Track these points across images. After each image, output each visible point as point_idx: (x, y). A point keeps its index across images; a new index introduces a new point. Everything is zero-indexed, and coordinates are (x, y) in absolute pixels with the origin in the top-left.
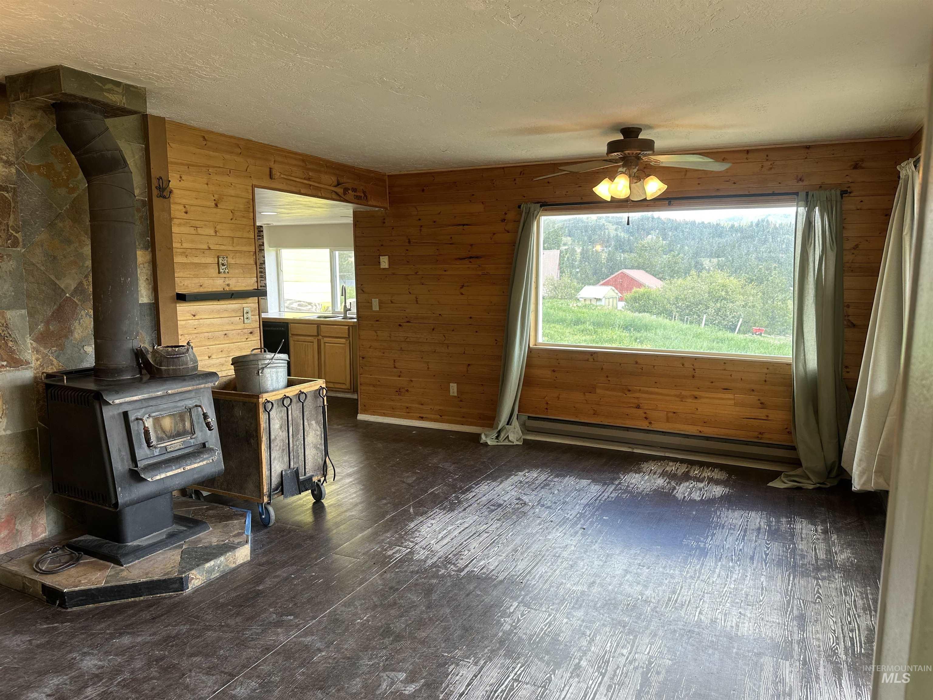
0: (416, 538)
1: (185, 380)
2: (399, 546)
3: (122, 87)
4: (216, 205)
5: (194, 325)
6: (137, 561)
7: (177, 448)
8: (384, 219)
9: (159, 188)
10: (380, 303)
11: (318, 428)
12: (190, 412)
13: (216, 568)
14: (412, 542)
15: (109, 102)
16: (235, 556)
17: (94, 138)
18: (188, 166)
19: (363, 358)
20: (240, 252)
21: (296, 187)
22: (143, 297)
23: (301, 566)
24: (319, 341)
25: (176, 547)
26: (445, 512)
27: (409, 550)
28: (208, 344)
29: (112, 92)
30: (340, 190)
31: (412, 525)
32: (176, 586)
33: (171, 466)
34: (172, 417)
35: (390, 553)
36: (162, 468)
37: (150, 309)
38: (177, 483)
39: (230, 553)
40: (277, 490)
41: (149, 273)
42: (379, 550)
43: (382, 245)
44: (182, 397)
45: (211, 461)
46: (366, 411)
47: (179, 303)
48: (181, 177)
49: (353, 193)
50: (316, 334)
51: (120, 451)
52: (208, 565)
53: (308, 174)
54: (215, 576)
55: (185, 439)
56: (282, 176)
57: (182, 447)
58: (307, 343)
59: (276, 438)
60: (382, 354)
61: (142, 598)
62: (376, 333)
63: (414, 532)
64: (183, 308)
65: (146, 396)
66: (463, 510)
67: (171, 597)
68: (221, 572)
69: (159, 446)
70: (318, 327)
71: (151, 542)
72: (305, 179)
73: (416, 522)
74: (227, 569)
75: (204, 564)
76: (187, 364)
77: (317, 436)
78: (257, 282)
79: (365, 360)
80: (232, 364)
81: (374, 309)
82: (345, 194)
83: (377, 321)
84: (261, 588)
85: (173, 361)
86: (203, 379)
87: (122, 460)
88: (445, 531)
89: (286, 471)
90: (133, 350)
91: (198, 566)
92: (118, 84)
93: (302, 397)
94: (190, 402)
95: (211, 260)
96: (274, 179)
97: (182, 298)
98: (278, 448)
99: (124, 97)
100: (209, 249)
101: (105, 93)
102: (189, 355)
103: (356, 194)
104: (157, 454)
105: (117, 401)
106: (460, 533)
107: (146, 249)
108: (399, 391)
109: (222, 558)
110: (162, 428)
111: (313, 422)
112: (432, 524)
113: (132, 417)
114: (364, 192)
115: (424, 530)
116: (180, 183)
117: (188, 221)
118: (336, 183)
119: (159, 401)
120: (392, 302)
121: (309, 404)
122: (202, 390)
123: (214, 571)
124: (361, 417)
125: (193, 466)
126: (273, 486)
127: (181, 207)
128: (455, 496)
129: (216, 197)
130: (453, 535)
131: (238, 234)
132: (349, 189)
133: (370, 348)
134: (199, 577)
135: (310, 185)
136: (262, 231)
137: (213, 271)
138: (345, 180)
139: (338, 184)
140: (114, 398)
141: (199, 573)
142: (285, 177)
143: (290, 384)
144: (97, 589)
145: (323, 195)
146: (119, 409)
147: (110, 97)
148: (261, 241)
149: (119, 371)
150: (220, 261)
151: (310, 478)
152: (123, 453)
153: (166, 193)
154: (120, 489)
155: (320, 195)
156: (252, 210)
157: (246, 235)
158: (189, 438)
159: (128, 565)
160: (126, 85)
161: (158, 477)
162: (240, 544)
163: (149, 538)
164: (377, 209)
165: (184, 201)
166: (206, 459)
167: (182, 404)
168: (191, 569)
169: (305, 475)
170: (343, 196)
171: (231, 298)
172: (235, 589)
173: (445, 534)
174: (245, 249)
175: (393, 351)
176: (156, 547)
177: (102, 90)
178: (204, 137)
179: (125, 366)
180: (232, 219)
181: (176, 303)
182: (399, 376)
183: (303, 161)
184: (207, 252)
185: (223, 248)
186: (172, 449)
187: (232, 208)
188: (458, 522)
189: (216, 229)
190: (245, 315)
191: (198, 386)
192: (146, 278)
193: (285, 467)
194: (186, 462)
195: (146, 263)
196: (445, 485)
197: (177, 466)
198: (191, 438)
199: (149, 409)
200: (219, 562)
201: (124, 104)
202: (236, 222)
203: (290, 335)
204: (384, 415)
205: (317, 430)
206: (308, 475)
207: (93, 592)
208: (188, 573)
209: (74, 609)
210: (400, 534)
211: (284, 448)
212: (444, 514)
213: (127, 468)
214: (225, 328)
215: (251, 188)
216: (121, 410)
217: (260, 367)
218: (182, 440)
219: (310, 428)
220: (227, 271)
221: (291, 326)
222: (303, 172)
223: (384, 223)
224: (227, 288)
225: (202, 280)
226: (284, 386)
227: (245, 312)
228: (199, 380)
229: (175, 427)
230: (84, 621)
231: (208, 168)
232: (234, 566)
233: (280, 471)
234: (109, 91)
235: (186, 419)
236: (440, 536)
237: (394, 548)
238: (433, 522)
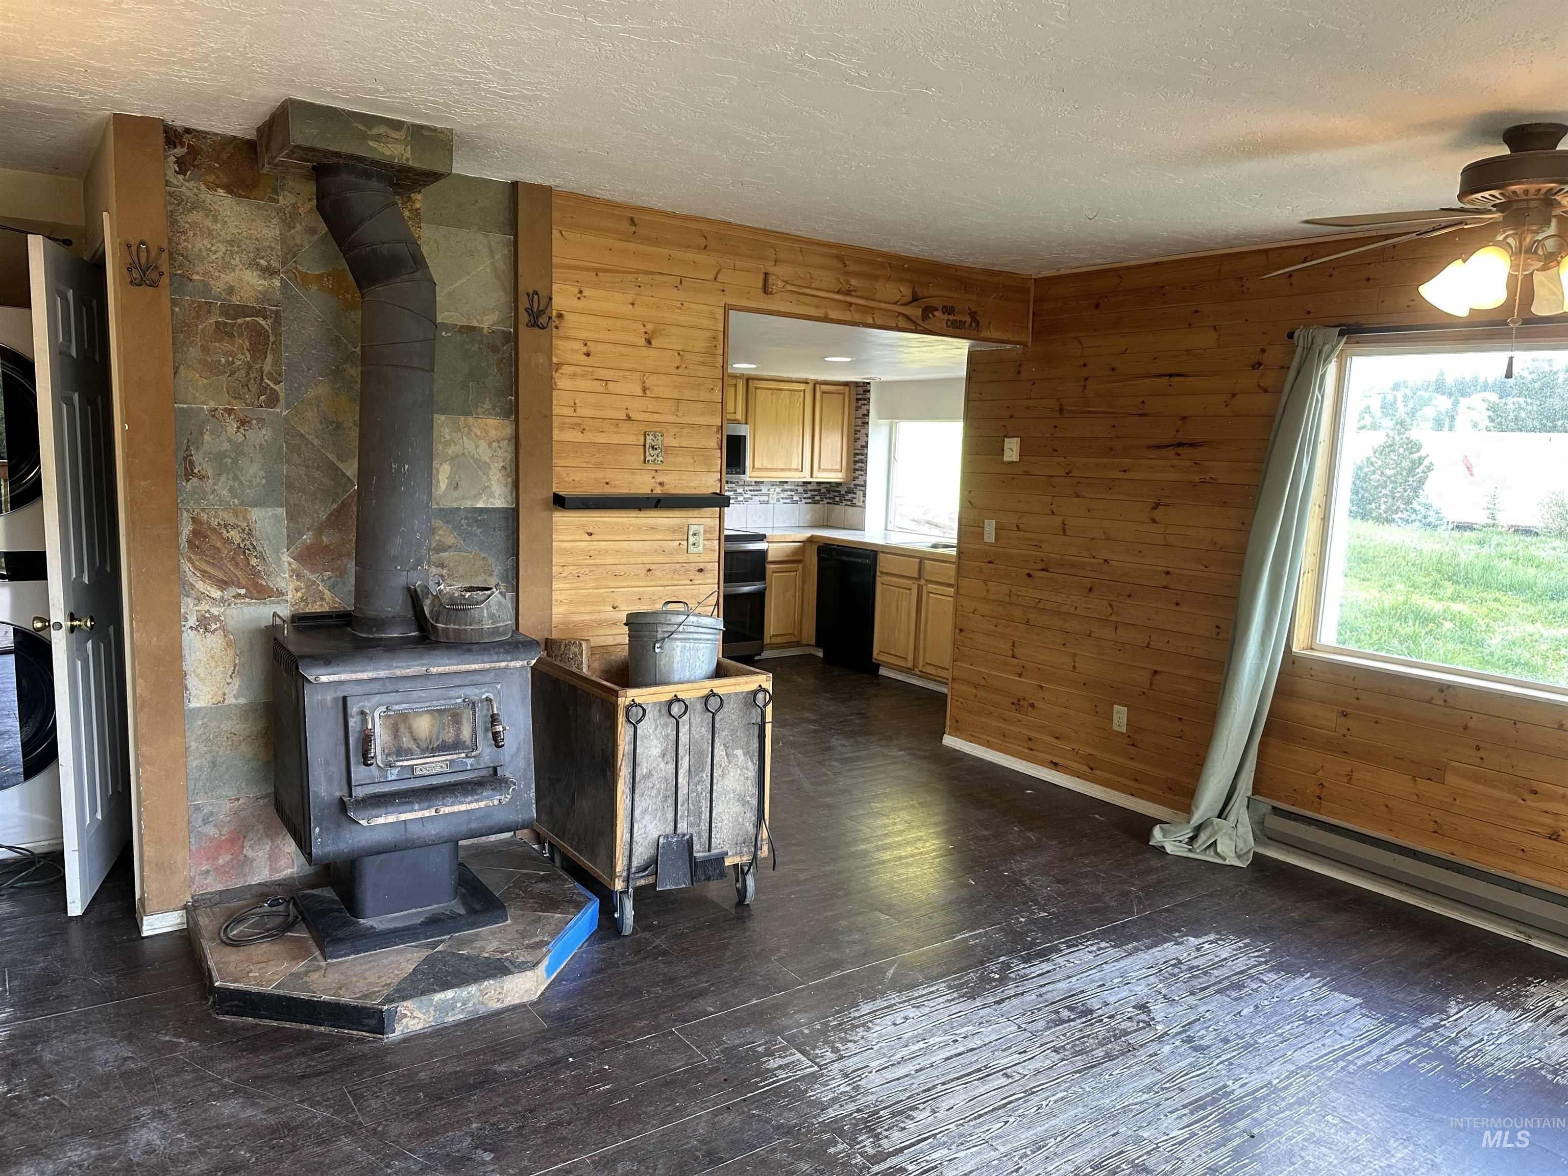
0: (850, 1045)
1: (470, 651)
2: (803, 1053)
3: (403, 132)
4: (649, 342)
5: (589, 551)
6: (353, 956)
7: (434, 772)
8: (1020, 365)
9: (529, 312)
10: (999, 528)
11: (750, 765)
12: (473, 708)
13: (459, 1005)
14: (835, 1050)
15: (378, 157)
16: (502, 988)
17: (360, 223)
18: (597, 272)
19: (961, 630)
20: (692, 426)
21: (817, 307)
22: (495, 497)
23: (602, 1042)
24: (920, 588)
25: (427, 946)
26: (955, 995)
27: (816, 1068)
28: (613, 585)
29: (384, 140)
30: (915, 312)
31: (866, 1008)
32: (372, 1022)
33: (412, 803)
34: (436, 714)
35: (773, 1064)
36: (393, 804)
37: (507, 519)
38: (433, 832)
39: (491, 982)
40: (644, 870)
41: (509, 458)
42: (759, 1049)
43: (1011, 417)
44: (467, 681)
45: (496, 802)
46: (958, 732)
47: (556, 510)
48: (581, 292)
49: (946, 317)
50: (916, 575)
51: (327, 763)
52: (439, 997)
53: (848, 282)
54: (454, 1018)
55: (455, 756)
56: (789, 287)
57: (445, 770)
58: (901, 590)
59: (649, 775)
60: (993, 627)
61: (322, 1029)
62: (987, 585)
63: (858, 1026)
64: (563, 519)
65: (382, 674)
66: (996, 1003)
67: (361, 1040)
68: (469, 1012)
69: (398, 764)
70: (920, 562)
71: (392, 926)
72: (838, 292)
73: (880, 1003)
74: (482, 1010)
75: (435, 991)
76: (480, 622)
77: (747, 778)
78: (721, 480)
79: (963, 634)
80: (626, 624)
81: (986, 540)
82: (925, 317)
83: (990, 562)
84: (501, 1068)
85: (456, 616)
86: (507, 652)
87: (330, 780)
88: (921, 1045)
89: (667, 837)
90: (409, 589)
91: (423, 993)
92: (397, 125)
93: (713, 703)
94: (477, 691)
95: (631, 437)
96: (771, 293)
97: (560, 502)
98: (654, 792)
99: (409, 148)
100: (629, 418)
101: (370, 143)
102: (488, 608)
103: (952, 317)
104: (394, 778)
105: (324, 679)
106: (947, 1059)
107: (506, 414)
108: (1017, 704)
109: (473, 989)
110: (411, 733)
111: (739, 752)
112: (906, 1018)
113: (353, 709)
114: (973, 315)
115: (882, 1027)
116: (580, 303)
117: (590, 369)
118: (909, 298)
119: (408, 685)
120: (1019, 529)
121: (730, 717)
122: (508, 671)
123: (453, 1009)
124: (949, 741)
125: (456, 808)
126: (635, 863)
127: (579, 346)
128: (1003, 962)
129: (650, 327)
130: (923, 1062)
131: (688, 394)
132: (937, 309)
133: (973, 613)
134: (420, 1015)
135: (851, 304)
136: (869, 391)
137: (635, 459)
138: (932, 291)
139: (915, 299)
140: (319, 671)
141: (420, 1008)
142: (793, 289)
143: (720, 672)
144: (259, 994)
145: (878, 322)
146: (335, 692)
147: (380, 148)
148: (866, 407)
149: (381, 624)
150: (648, 442)
151: (720, 859)
152: (333, 769)
153: (543, 320)
154: (317, 830)
155: (870, 321)
156: (721, 352)
158: (463, 755)
159: (334, 960)
160: (414, 125)
161: (381, 821)
162: (523, 967)
163: (398, 917)
164: (1008, 346)
165: (585, 335)
166: (488, 798)
167: (457, 694)
168: (404, 999)
169: (709, 850)
170: (920, 322)
171: (656, 507)
172: (460, 1057)
173: (913, 1053)
174: (702, 420)
175: (1013, 624)
176: (397, 937)
177: (365, 137)
178: (632, 219)
179: (391, 615)
180: (678, 367)
181: (551, 510)
182: (1020, 675)
183: (840, 258)
184: (625, 426)
185: (656, 417)
186: (424, 772)
187: (679, 347)
188: (963, 1030)
189: (647, 385)
190: (691, 537)
191: (493, 665)
192: (502, 464)
193: (670, 829)
194: (444, 798)
195: (504, 440)
196: (1002, 929)
197: (426, 804)
198: (467, 757)
199: (387, 698)
200: (465, 994)
201: (407, 159)
202: (686, 372)
203: (878, 574)
204: (988, 745)
205: (747, 768)
206: (714, 852)
207: (253, 997)
208: (396, 1005)
209: (227, 1018)
210: (826, 1025)
211: (669, 793)
212: (948, 1001)
213: (338, 794)
214: (647, 559)
215: (721, 311)
216: (340, 694)
217: (660, 636)
218: (449, 757)
219: (730, 762)
220: (660, 459)
221: (881, 557)
222: (838, 279)
223: (1019, 372)
224: (658, 490)
225: (609, 475)
226: (702, 676)
227: (691, 533)
228: (498, 653)
229: (439, 733)
230: (219, 1046)
231: (636, 276)
232: (498, 1006)
233: (656, 836)
234: (378, 138)
235: (464, 721)
236: (905, 1052)
237: (791, 1054)
238: (912, 1012)
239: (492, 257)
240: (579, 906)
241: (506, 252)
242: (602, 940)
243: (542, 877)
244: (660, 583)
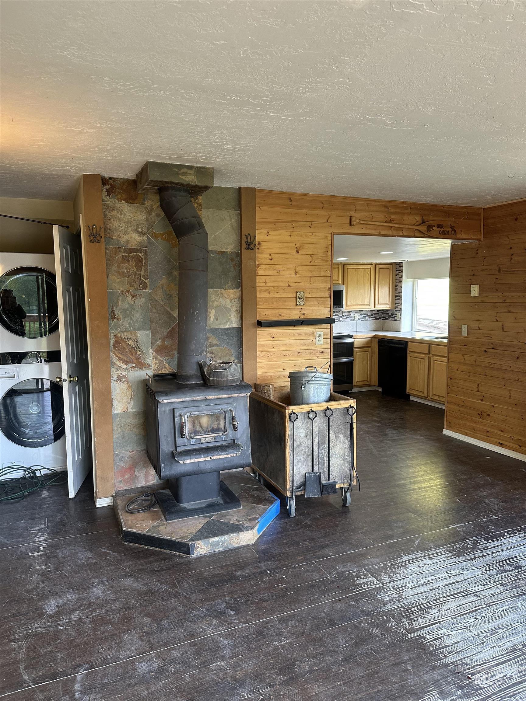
0: (397, 575)
1: (223, 389)
2: (375, 577)
3: (194, 170)
4: (298, 252)
5: (273, 345)
6: (177, 520)
7: (209, 441)
8: (477, 250)
9: (247, 243)
10: (469, 329)
11: (346, 441)
12: (225, 414)
13: (221, 544)
14: (390, 577)
15: (183, 182)
16: (239, 537)
17: (177, 210)
18: (275, 223)
19: (451, 379)
20: (317, 288)
21: (375, 230)
22: (233, 323)
23: (282, 565)
24: (429, 358)
25: (208, 517)
26: (450, 555)
27: (381, 585)
28: (283, 359)
29: (186, 174)
30: (423, 228)
31: (405, 558)
32: (185, 549)
33: (201, 454)
34: (210, 416)
35: (360, 581)
36: (193, 455)
37: (238, 332)
38: (209, 467)
39: (234, 534)
40: (299, 488)
41: (239, 306)
42: (354, 574)
43: (474, 275)
44: (222, 402)
45: (235, 455)
46: (450, 428)
47: (258, 328)
48: (268, 232)
49: (439, 229)
50: (427, 352)
51: (167, 436)
52: (212, 540)
53: (390, 217)
54: (219, 550)
55: (218, 435)
56: (362, 222)
57: (214, 440)
58: (420, 359)
59: (300, 445)
60: (468, 377)
61: (165, 551)
62: (464, 356)
63: (401, 567)
64: (261, 331)
65: (188, 399)
66: (470, 559)
67: (180, 557)
68: (225, 547)
69: (195, 437)
70: (429, 346)
71: (193, 507)
72: (385, 222)
73: (412, 556)
74: (230, 547)
75: (210, 537)
76: (227, 377)
77: (345, 448)
78: (331, 311)
79: (452, 380)
80: (289, 377)
81: (463, 334)
82: (428, 230)
83: (465, 345)
84: (238, 573)
85: (217, 374)
86: (238, 390)
87: (168, 444)
88: (433, 577)
89: (309, 473)
90: (198, 363)
91: (205, 538)
92: (190, 168)
93: (328, 413)
94: (226, 407)
95: (290, 294)
96: (353, 225)
97: (260, 324)
98: (303, 453)
99: (196, 177)
100: (289, 286)
101: (180, 176)
102: (230, 370)
103: (442, 229)
104: (193, 443)
105: (165, 401)
106: (446, 585)
107: (237, 288)
108: (481, 414)
109: (226, 537)
110: (200, 424)
111: (341, 436)
112: (425, 564)
113: (177, 414)
114: (452, 228)
115: (413, 568)
116: (268, 237)
117: (272, 266)
118: (420, 222)
119: (198, 404)
120: (479, 329)
121: (336, 419)
122: (239, 398)
123: (218, 546)
124: (446, 432)
125: (218, 457)
126: (295, 484)
127: (267, 256)
128: (474, 540)
129: (298, 245)
130: (434, 586)
131: (315, 274)
132: (434, 226)
133: (457, 370)
134: (205, 547)
135: (392, 227)
136: (402, 266)
137: (292, 304)
138: (431, 218)
139: (423, 222)
140: (163, 398)
141: (204, 544)
142: (364, 222)
143: (331, 399)
144: (140, 534)
145: (405, 234)
146: (170, 407)
147: (184, 178)
148: (400, 274)
149: (188, 378)
150: (298, 296)
151: (334, 485)
152: (169, 439)
153: (252, 246)
154: (163, 465)
155: (401, 234)
156: (330, 254)
157: (322, 274)
158: (221, 434)
159: (170, 521)
160: (197, 167)
161: (188, 461)
162: (248, 529)
163: (196, 503)
164: (471, 241)
165: (269, 251)
166: (231, 453)
167: (218, 408)
168: (198, 540)
169: (329, 480)
170: (426, 233)
171: (301, 324)
172: (221, 567)
173: (429, 581)
174: (321, 285)
175: (478, 375)
176: (195, 512)
177: (178, 174)
178: (290, 199)
179: (191, 374)
180: (311, 262)
181: (256, 328)
182: (482, 400)
183: (386, 207)
184: (287, 289)
185: (301, 285)
186: (205, 441)
187: (311, 253)
188: (454, 572)
189: (297, 271)
190: (317, 337)
191: (232, 395)
192: (236, 309)
193: (310, 470)
194: (213, 452)
195: (236, 298)
196: (474, 524)
197: (206, 455)
198: (222, 435)
199: (191, 409)
200: (223, 539)
201: (195, 182)
202: (315, 264)
203: (408, 352)
204: (466, 434)
205: (345, 443)
206: (331, 481)
207: (138, 535)
208: (195, 542)
209: (128, 544)
210: (385, 565)
211: (309, 453)
212: (446, 557)
213: (171, 450)
214: (298, 348)
215: (330, 235)
216: (172, 408)
217: (304, 382)
218: (215, 435)
219: (337, 440)
220: (303, 303)
221: (409, 344)
222: (385, 216)
223: (477, 253)
224: (302, 317)
225: (281, 311)
226: (323, 400)
227: (317, 336)
228: (234, 390)
229: (211, 424)
230: (124, 555)
231: (292, 223)
232: (237, 545)
233: (304, 473)
234: (183, 174)
235: (221, 420)
236: (424, 580)
237: (369, 577)
238: (428, 562)
239: (231, 221)
240: (271, 502)
241: (236, 218)
242: (281, 518)
243: (256, 488)
244: (304, 358)
